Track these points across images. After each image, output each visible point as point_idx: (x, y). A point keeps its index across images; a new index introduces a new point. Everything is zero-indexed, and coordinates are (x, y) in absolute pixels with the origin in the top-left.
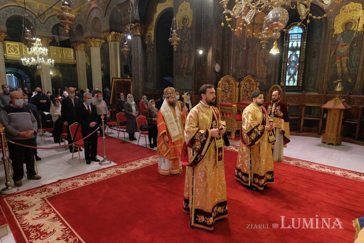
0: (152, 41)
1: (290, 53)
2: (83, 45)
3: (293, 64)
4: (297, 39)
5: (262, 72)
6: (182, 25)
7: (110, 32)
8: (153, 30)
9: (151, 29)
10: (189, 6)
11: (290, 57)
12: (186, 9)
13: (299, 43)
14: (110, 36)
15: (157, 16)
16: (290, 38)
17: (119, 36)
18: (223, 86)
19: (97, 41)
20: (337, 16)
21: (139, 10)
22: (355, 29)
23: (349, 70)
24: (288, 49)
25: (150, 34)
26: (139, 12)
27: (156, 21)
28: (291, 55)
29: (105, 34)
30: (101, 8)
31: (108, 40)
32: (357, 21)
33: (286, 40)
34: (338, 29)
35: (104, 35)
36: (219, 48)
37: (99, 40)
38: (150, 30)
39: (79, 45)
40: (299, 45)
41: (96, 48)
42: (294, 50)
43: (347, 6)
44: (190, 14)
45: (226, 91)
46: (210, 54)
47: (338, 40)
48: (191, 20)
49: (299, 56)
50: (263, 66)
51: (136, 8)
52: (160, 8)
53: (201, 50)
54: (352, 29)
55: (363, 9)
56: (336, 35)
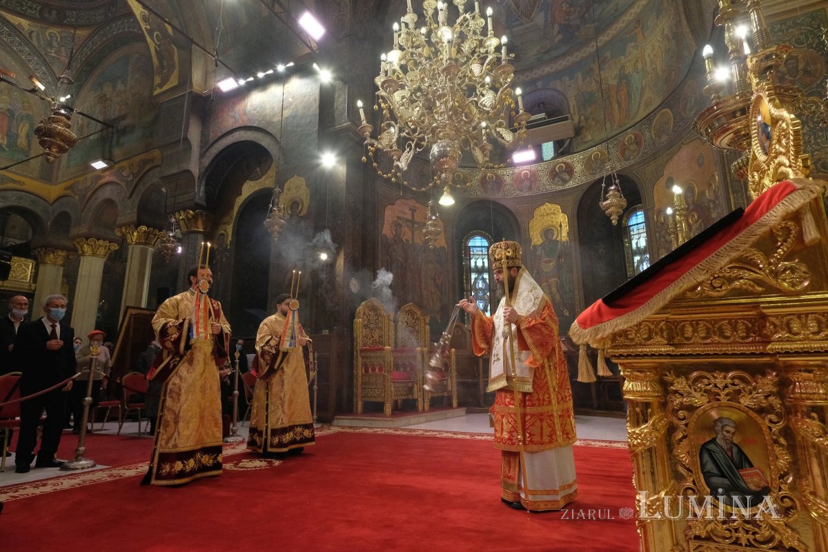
0: (228, 242)
1: (474, 276)
2: (62, 254)
3: (481, 294)
4: (482, 255)
5: (433, 301)
6: (290, 212)
7: (137, 226)
8: (232, 225)
9: (228, 223)
10: (304, 183)
11: (475, 282)
12: (298, 187)
13: (486, 261)
14: (135, 234)
15: (241, 202)
16: (471, 253)
17: (155, 235)
18: (365, 317)
19: (100, 246)
20: (531, 221)
21: (206, 189)
22: (559, 239)
23: (561, 297)
24: (470, 270)
25: (225, 230)
26: (206, 192)
27: (239, 209)
28: (475, 279)
29: (124, 230)
30: (123, 184)
31: (129, 241)
32: (559, 228)
33: (466, 255)
34: (537, 239)
35: (122, 232)
36: (357, 253)
37: (107, 243)
38: (224, 224)
39: (53, 253)
40: (486, 265)
41: (95, 258)
42: (480, 271)
43: (542, 208)
44: (305, 195)
45: (372, 326)
46: (341, 262)
47: (538, 253)
48: (306, 204)
49: (488, 281)
50: (433, 290)
51: (201, 184)
52: (249, 189)
53: (325, 252)
54: (554, 238)
55: (562, 212)
56: (535, 247)
